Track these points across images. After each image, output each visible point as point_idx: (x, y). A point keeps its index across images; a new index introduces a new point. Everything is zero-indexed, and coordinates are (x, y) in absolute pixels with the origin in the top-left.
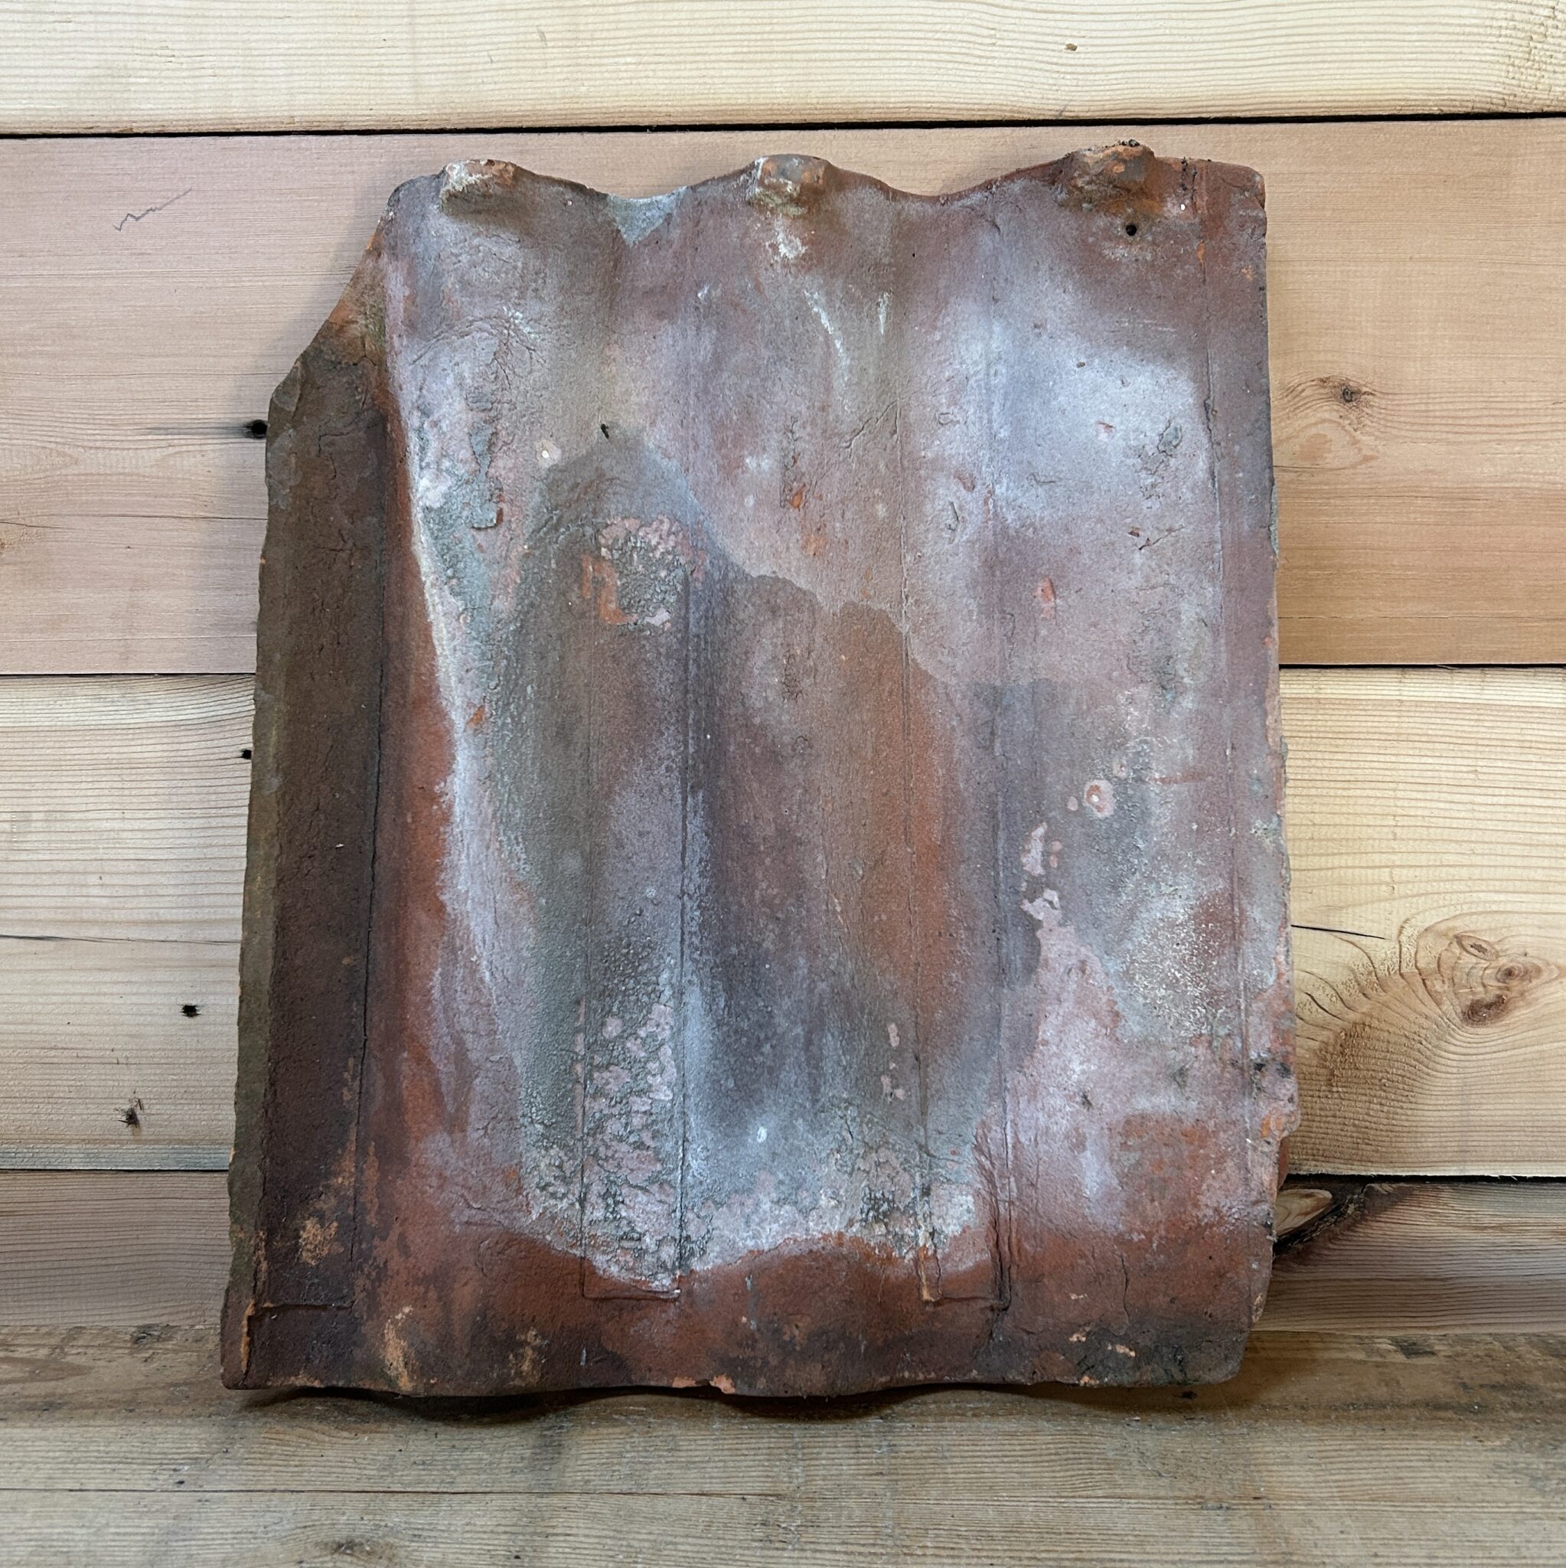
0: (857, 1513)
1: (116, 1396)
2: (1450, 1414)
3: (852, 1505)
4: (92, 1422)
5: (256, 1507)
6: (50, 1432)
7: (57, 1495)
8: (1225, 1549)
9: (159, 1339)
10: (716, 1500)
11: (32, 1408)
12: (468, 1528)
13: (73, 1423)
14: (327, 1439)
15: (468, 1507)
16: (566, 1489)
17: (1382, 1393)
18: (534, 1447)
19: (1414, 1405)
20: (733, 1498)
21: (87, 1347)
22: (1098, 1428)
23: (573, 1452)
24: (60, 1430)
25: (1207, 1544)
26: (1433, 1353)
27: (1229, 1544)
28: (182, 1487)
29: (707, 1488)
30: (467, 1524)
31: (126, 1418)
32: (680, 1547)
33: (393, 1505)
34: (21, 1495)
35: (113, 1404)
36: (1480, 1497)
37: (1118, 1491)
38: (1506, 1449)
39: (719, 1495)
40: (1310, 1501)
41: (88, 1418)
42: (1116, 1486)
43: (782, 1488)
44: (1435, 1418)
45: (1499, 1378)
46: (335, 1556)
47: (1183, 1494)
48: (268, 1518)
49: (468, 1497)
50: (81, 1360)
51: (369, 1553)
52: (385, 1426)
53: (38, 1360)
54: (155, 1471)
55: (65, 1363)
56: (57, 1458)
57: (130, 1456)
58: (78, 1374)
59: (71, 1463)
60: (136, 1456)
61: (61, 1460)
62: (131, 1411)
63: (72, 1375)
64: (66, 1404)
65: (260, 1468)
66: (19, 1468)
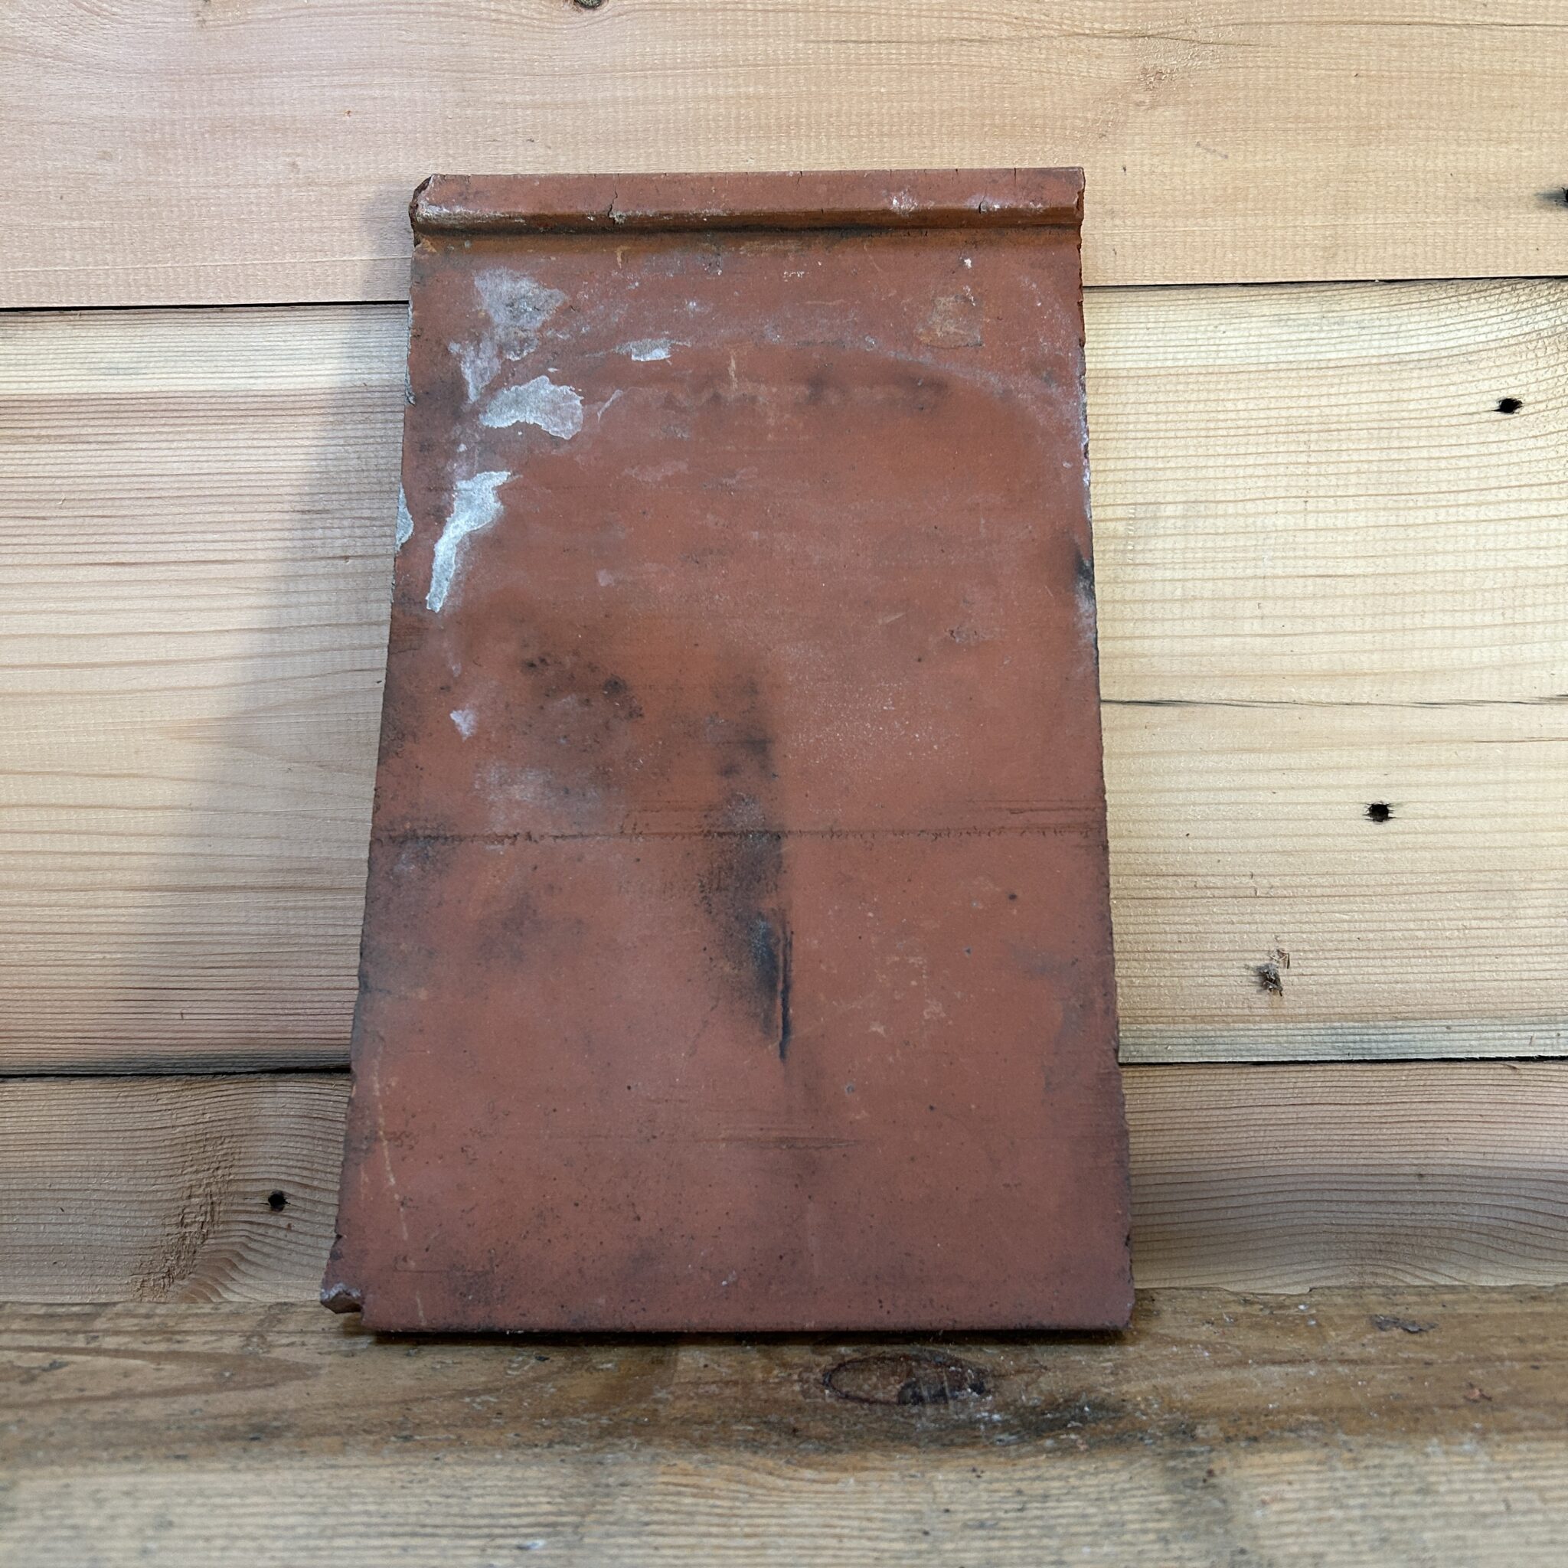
1: (373, 1413)
4: (341, 1460)
6: (269, 1478)
11: (229, 1436)
13: (308, 1461)
14: (781, 1483)
18: (1168, 1490)
21: (306, 1333)
24: (288, 1475)
31: (398, 1451)
35: (371, 1427)
41: (334, 1453)
50: (298, 1356)
52: (875, 1458)
53: (226, 1355)
54: (483, 1550)
55: (274, 1359)
56: (293, 1527)
57: (428, 1521)
58: (298, 1378)
59: (320, 1537)
60: (438, 1521)
61: (301, 1531)
62: (407, 1439)
63: (291, 1379)
64: (289, 1427)
65: (681, 1541)
66: (223, 1549)
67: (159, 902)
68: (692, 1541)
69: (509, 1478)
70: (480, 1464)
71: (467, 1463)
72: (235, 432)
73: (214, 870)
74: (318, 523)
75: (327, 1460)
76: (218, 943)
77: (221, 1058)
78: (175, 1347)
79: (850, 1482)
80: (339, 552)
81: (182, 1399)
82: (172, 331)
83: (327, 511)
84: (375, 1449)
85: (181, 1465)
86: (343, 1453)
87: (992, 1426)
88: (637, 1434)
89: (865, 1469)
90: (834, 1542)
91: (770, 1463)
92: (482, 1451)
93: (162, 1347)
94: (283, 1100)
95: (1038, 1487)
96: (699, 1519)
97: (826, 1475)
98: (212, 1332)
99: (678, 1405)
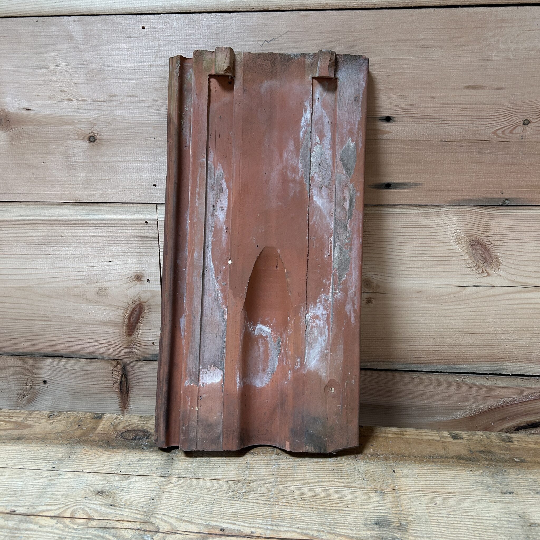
0: (263, 488)
1: (39, 436)
2: (464, 461)
3: (262, 485)
4: (31, 445)
5: (75, 477)
6: (17, 448)
7: (16, 470)
8: (380, 508)
9: (56, 416)
10: (219, 482)
11: (13, 439)
12: (139, 488)
13: (25, 445)
14: (101, 454)
15: (141, 480)
16: (172, 475)
17: (442, 452)
18: (165, 460)
19: (453, 457)
20: (224, 482)
21: (34, 418)
22: (347, 461)
23: (177, 462)
24: (20, 447)
25: (374, 506)
26: (462, 438)
27: (382, 506)
28: (54, 469)
29: (217, 477)
30: (139, 487)
31: (42, 444)
32: (205, 498)
33: (117, 478)
34: (5, 470)
35: (38, 439)
36: (468, 493)
37: (349, 485)
38: (481, 475)
39: (220, 480)
40: (411, 491)
42: (348, 483)
43: (241, 478)
44: (459, 463)
45: (483, 449)
46: (97, 496)
47: (370, 487)
48: (78, 482)
49: (141, 477)
50: (31, 423)
51: (107, 496)
52: (120, 450)
53: (18, 422)
54: (47, 463)
55: (27, 423)
56: (18, 457)
57: (40, 457)
58: (29, 428)
59: (22, 459)
60: (42, 457)
61: (19, 458)
62: (43, 441)
63: (28, 428)
64: (24, 438)
65: (79, 463)
66: (6, 460)
67: (17, 322)
68: (81, 464)
69: (57, 450)
70: (53, 447)
71: (51, 446)
72: (25, 228)
73: (27, 316)
74: (44, 247)
75: (28, 445)
76: (29, 330)
77: (32, 353)
78: (10, 420)
79: (113, 454)
80: (48, 253)
81: (8, 431)
82: (11, 206)
83: (45, 245)
84: (37, 443)
85: (3, 444)
86: (31, 443)
87: (144, 445)
88: (83, 443)
89: (117, 452)
90: (103, 465)
91: (102, 450)
92: (55, 445)
93: (7, 420)
94: (44, 362)
95: (144, 458)
96: (84, 460)
97: (110, 453)
98: (17, 417)
99: (93, 437)
